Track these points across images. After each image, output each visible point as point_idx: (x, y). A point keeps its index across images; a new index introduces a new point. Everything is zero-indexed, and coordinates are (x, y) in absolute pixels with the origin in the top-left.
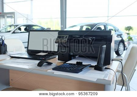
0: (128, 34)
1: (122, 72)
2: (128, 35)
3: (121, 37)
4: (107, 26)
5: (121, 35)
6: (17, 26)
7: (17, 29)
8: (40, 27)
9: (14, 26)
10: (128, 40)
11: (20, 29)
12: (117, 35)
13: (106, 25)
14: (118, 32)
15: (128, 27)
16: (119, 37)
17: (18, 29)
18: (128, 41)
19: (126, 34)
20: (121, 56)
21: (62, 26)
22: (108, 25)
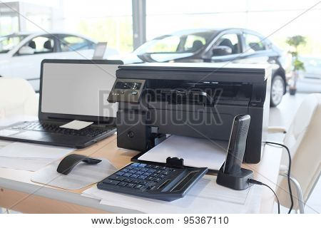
0: (294, 54)
1: (289, 175)
2: (295, 58)
3: (278, 63)
4: (244, 35)
5: (278, 57)
6: (25, 36)
7: (25, 45)
8: (82, 38)
9: (20, 36)
10: (293, 68)
11: (32, 44)
12: (267, 58)
13: (243, 33)
14: (271, 50)
15: (295, 38)
16: (274, 61)
17: (28, 44)
18: (294, 70)
19: (291, 55)
20: (278, 107)
21: (136, 36)
22: (246, 34)
